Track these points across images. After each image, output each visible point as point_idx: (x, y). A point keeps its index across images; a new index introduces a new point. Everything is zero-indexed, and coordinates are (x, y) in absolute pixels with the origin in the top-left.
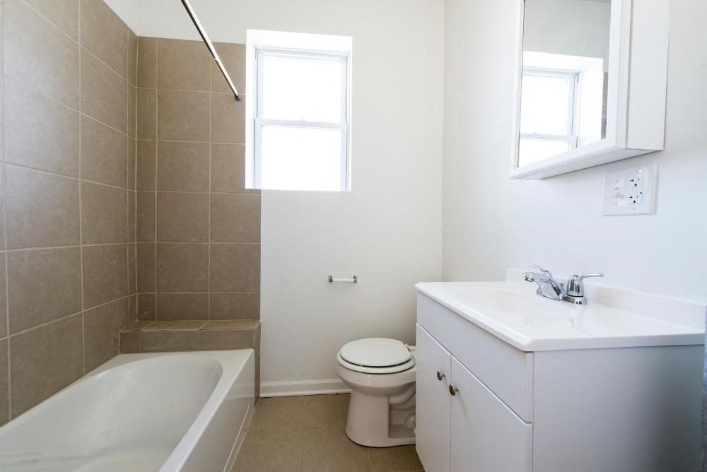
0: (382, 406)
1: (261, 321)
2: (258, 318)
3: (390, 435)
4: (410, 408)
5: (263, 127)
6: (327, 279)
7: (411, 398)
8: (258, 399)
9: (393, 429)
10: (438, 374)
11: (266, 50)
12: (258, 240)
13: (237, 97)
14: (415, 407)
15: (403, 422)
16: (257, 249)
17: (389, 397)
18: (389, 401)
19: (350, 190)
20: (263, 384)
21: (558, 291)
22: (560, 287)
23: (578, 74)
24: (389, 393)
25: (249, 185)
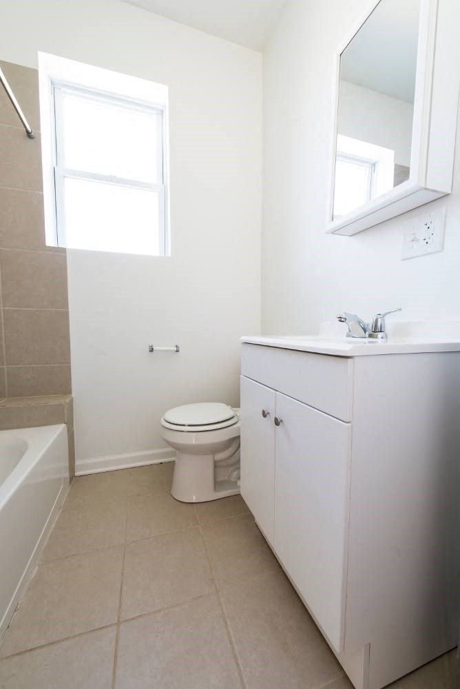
0: (207, 463)
1: (74, 395)
2: (70, 392)
3: (215, 489)
4: (234, 463)
5: (66, 179)
6: (148, 350)
7: (234, 453)
8: (73, 477)
9: (217, 485)
10: (264, 412)
11: (65, 86)
12: (66, 305)
13: (29, 135)
14: (239, 460)
15: (227, 477)
16: (65, 316)
17: (214, 454)
18: (213, 458)
19: (170, 255)
20: (78, 463)
21: (365, 330)
22: (366, 327)
23: (374, 165)
24: (214, 449)
25: (50, 241)
